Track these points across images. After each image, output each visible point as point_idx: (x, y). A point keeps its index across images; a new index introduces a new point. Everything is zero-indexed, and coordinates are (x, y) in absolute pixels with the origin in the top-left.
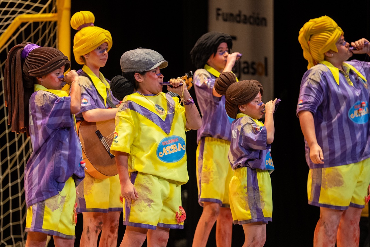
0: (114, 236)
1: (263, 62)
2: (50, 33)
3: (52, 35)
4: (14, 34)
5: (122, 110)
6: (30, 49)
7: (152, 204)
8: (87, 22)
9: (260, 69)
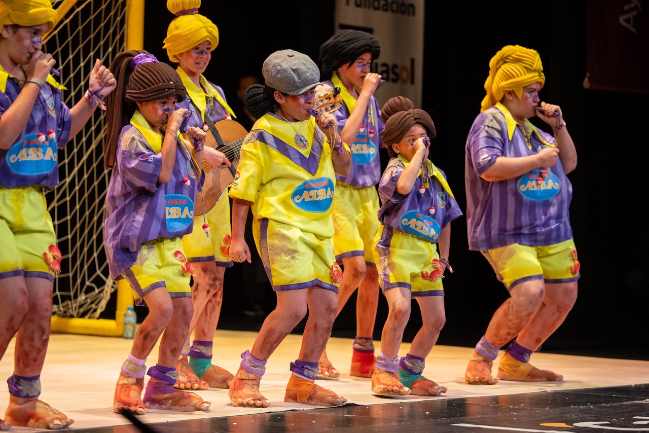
0: (216, 301)
1: (408, 65)
2: (116, 16)
3: (119, 19)
4: (67, 16)
5: (249, 141)
6: (141, 60)
7: (296, 255)
8: (187, 8)
9: (405, 75)
